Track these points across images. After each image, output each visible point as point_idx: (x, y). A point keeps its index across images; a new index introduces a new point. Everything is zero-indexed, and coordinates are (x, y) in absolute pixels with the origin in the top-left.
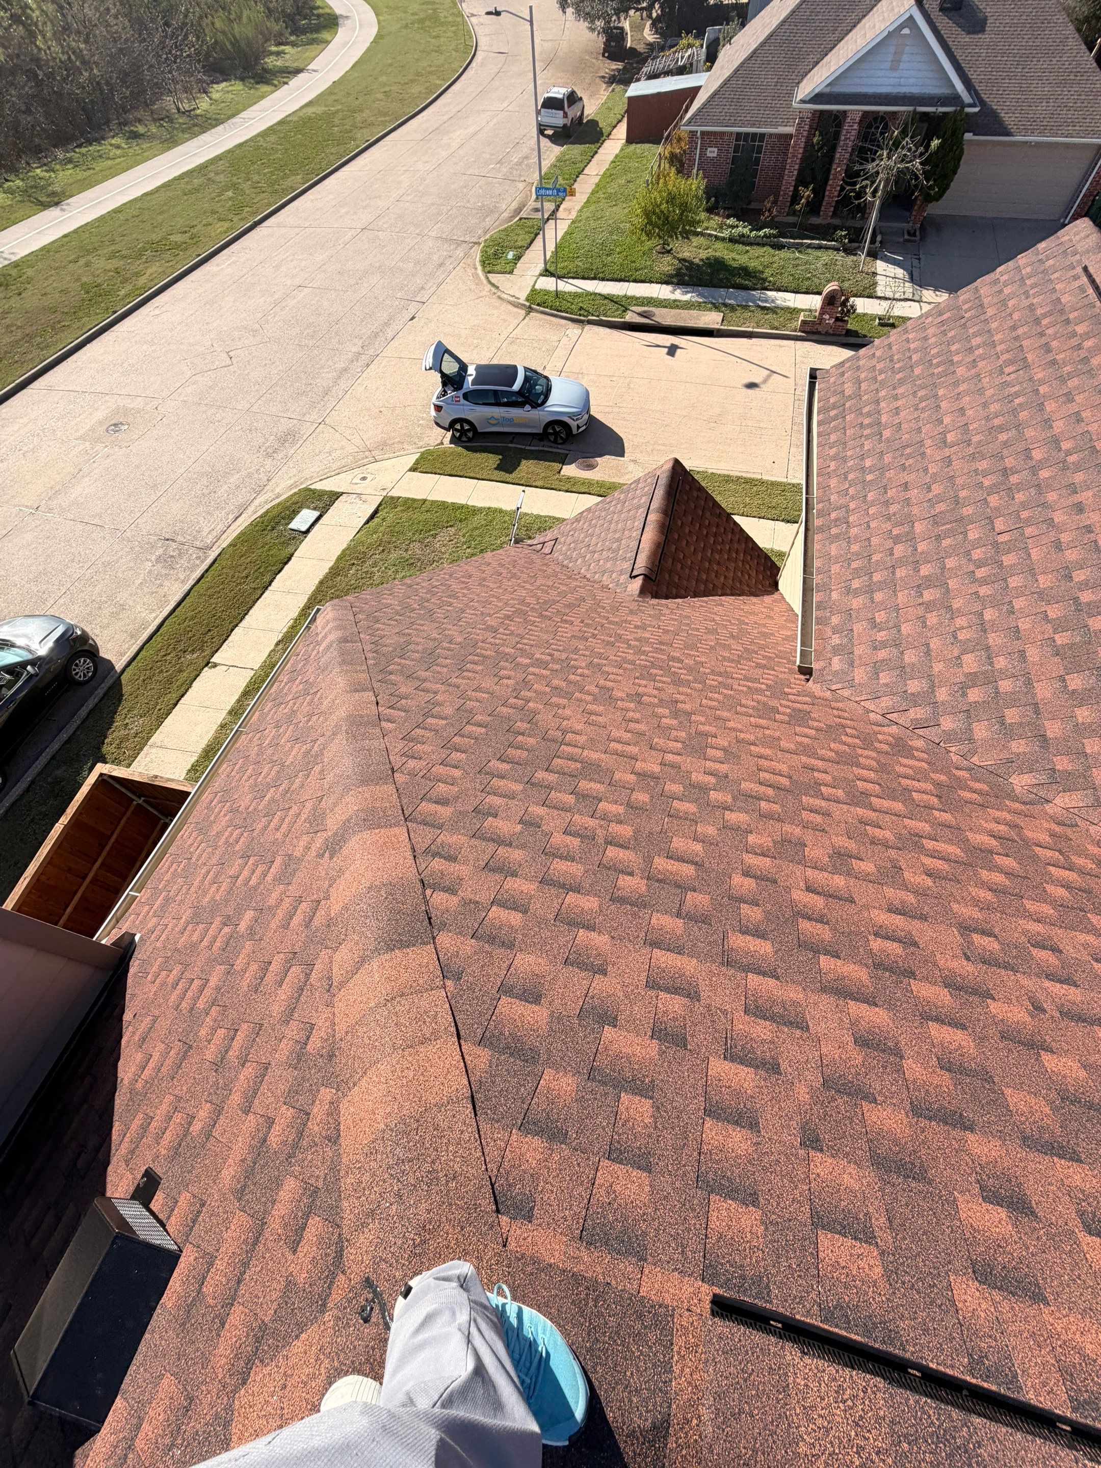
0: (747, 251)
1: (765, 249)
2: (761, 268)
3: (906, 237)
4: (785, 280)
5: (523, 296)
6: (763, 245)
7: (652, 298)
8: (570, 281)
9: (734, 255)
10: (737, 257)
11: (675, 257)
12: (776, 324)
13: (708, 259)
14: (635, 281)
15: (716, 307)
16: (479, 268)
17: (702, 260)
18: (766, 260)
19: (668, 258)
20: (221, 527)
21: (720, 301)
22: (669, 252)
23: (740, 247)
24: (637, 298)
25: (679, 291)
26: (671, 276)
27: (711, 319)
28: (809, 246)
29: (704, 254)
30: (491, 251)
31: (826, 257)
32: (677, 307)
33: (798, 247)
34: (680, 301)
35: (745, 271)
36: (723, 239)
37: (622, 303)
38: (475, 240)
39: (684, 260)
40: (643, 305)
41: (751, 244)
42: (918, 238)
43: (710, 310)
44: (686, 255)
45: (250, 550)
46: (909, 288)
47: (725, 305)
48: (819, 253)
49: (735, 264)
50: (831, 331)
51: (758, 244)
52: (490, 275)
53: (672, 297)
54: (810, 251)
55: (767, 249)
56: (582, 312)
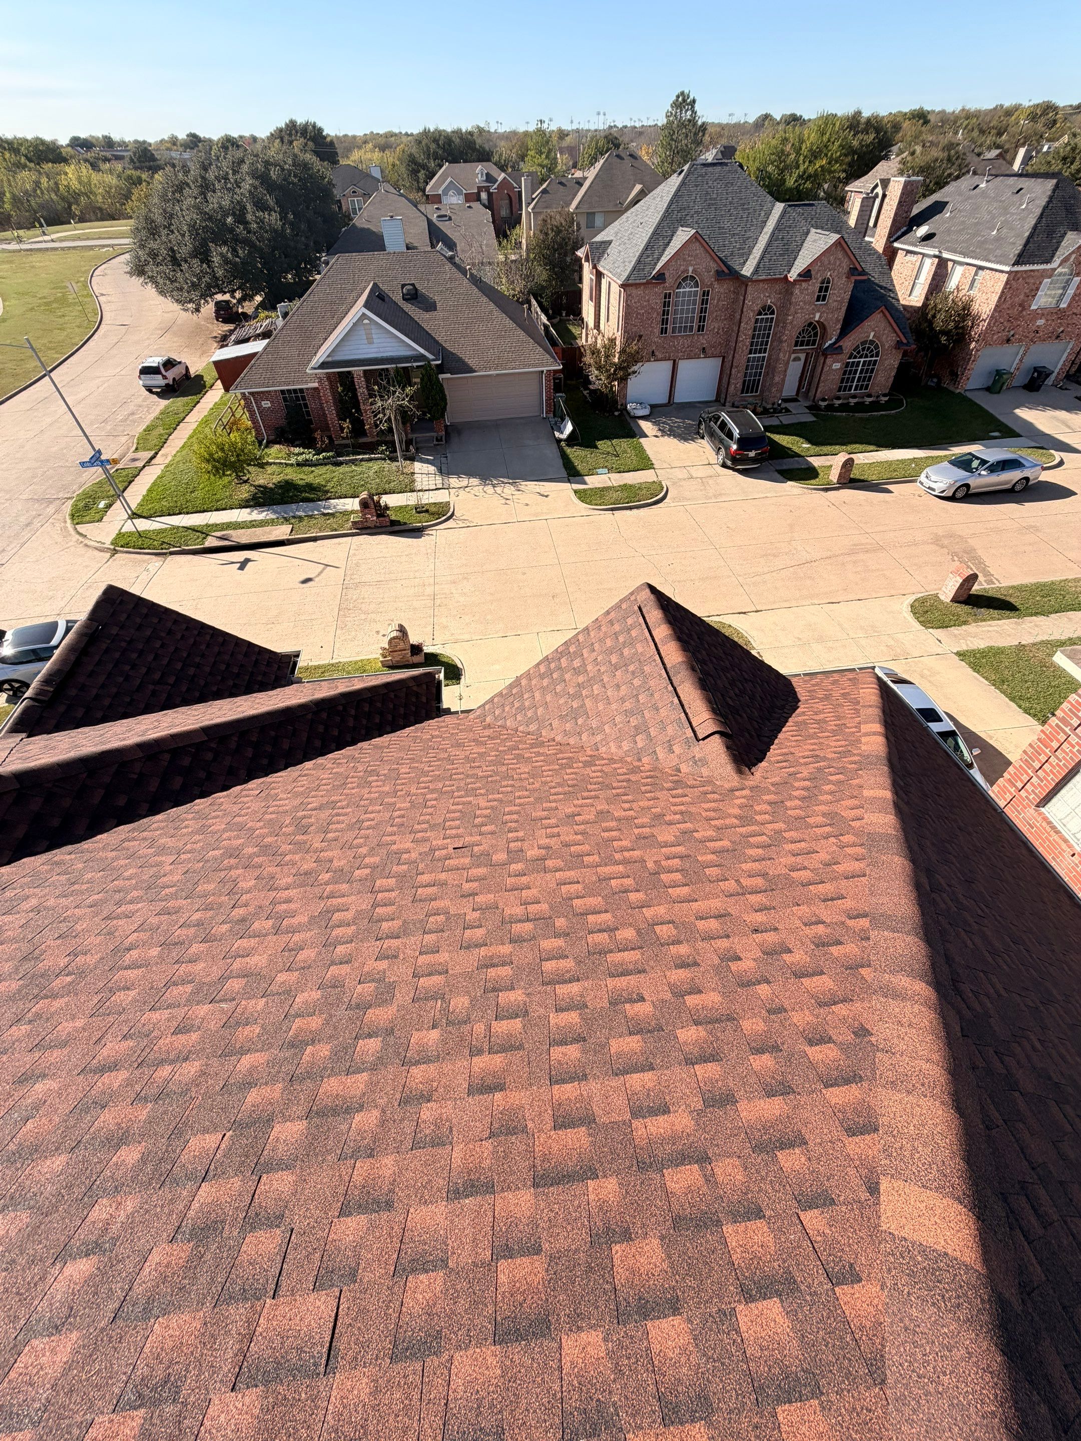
0: (313, 472)
1: (327, 467)
2: (323, 483)
3: (435, 442)
4: (344, 489)
5: (108, 541)
6: (326, 464)
7: (230, 523)
8: (158, 519)
9: (302, 476)
10: (305, 477)
11: (251, 485)
12: (335, 527)
13: (279, 482)
14: (217, 510)
15: (286, 520)
16: (69, 521)
17: (274, 484)
18: (328, 476)
19: (246, 487)
21: (291, 514)
22: (246, 482)
23: (306, 469)
24: (217, 525)
25: (256, 512)
26: (247, 501)
27: (282, 531)
28: (362, 460)
29: (276, 479)
30: (81, 505)
31: (375, 466)
32: (254, 526)
33: (353, 462)
34: (255, 521)
35: (310, 487)
36: (292, 465)
37: (203, 532)
38: (69, 495)
39: (260, 486)
40: (223, 529)
41: (315, 465)
42: (444, 442)
43: (282, 523)
44: (261, 482)
46: (439, 479)
47: (294, 517)
48: (370, 464)
49: (301, 483)
50: (378, 524)
51: (321, 465)
52: (78, 527)
53: (250, 518)
54: (363, 463)
55: (330, 467)
56: (164, 546)
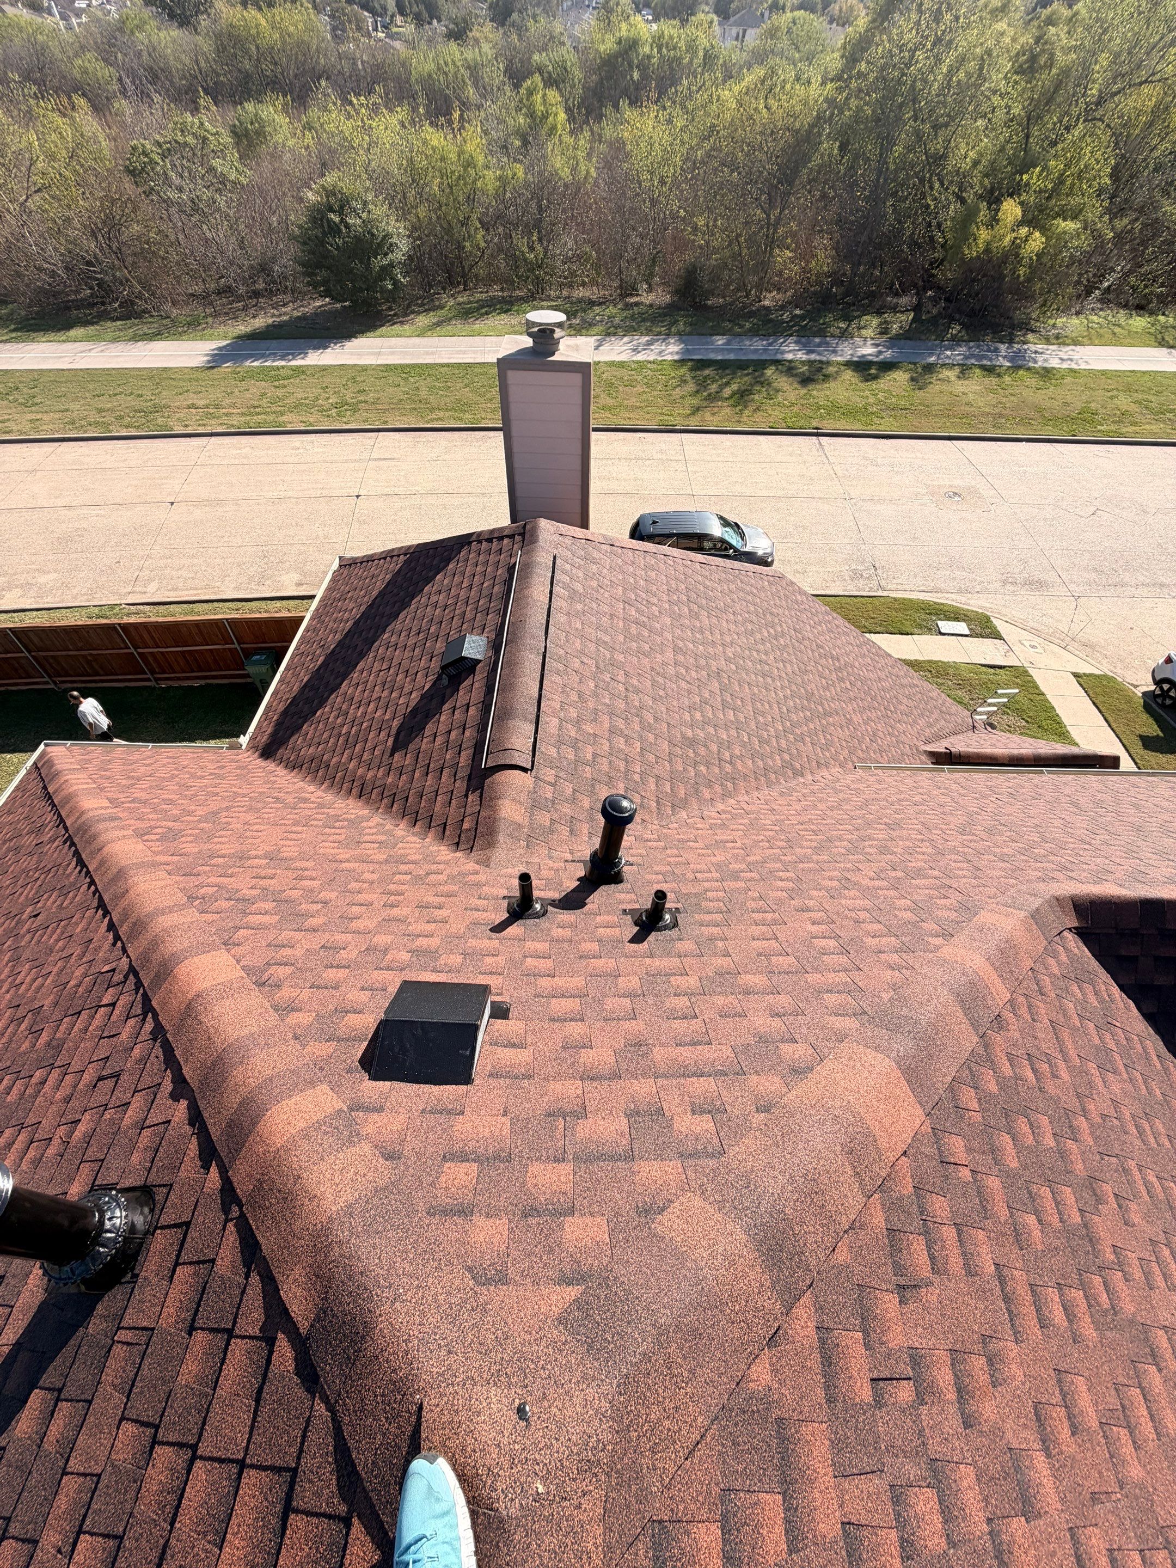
20: (908, 587)
45: (896, 610)
